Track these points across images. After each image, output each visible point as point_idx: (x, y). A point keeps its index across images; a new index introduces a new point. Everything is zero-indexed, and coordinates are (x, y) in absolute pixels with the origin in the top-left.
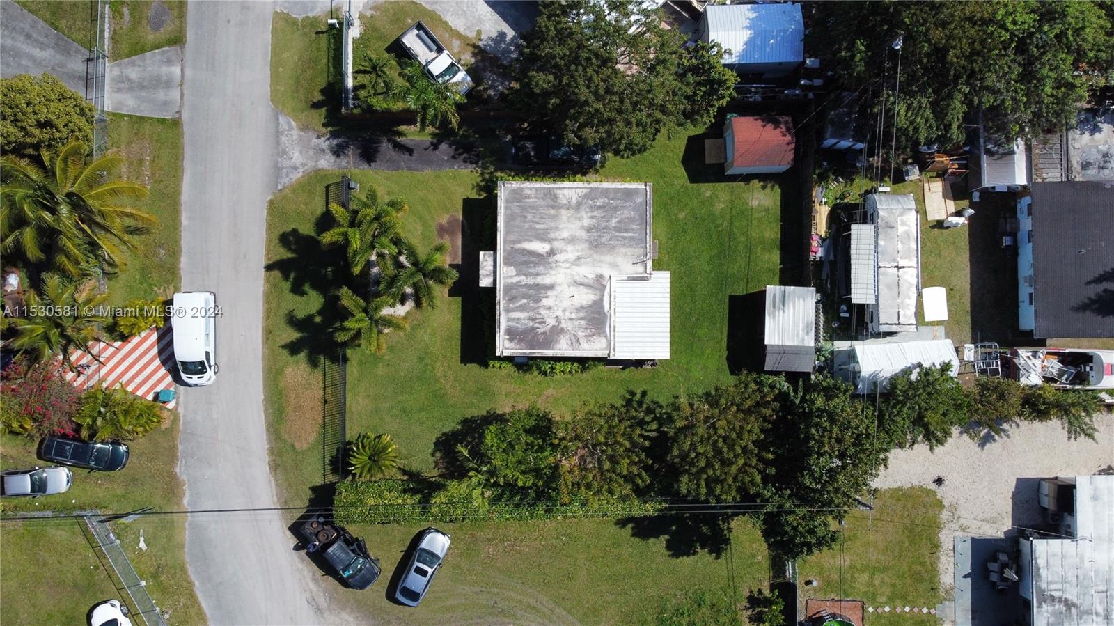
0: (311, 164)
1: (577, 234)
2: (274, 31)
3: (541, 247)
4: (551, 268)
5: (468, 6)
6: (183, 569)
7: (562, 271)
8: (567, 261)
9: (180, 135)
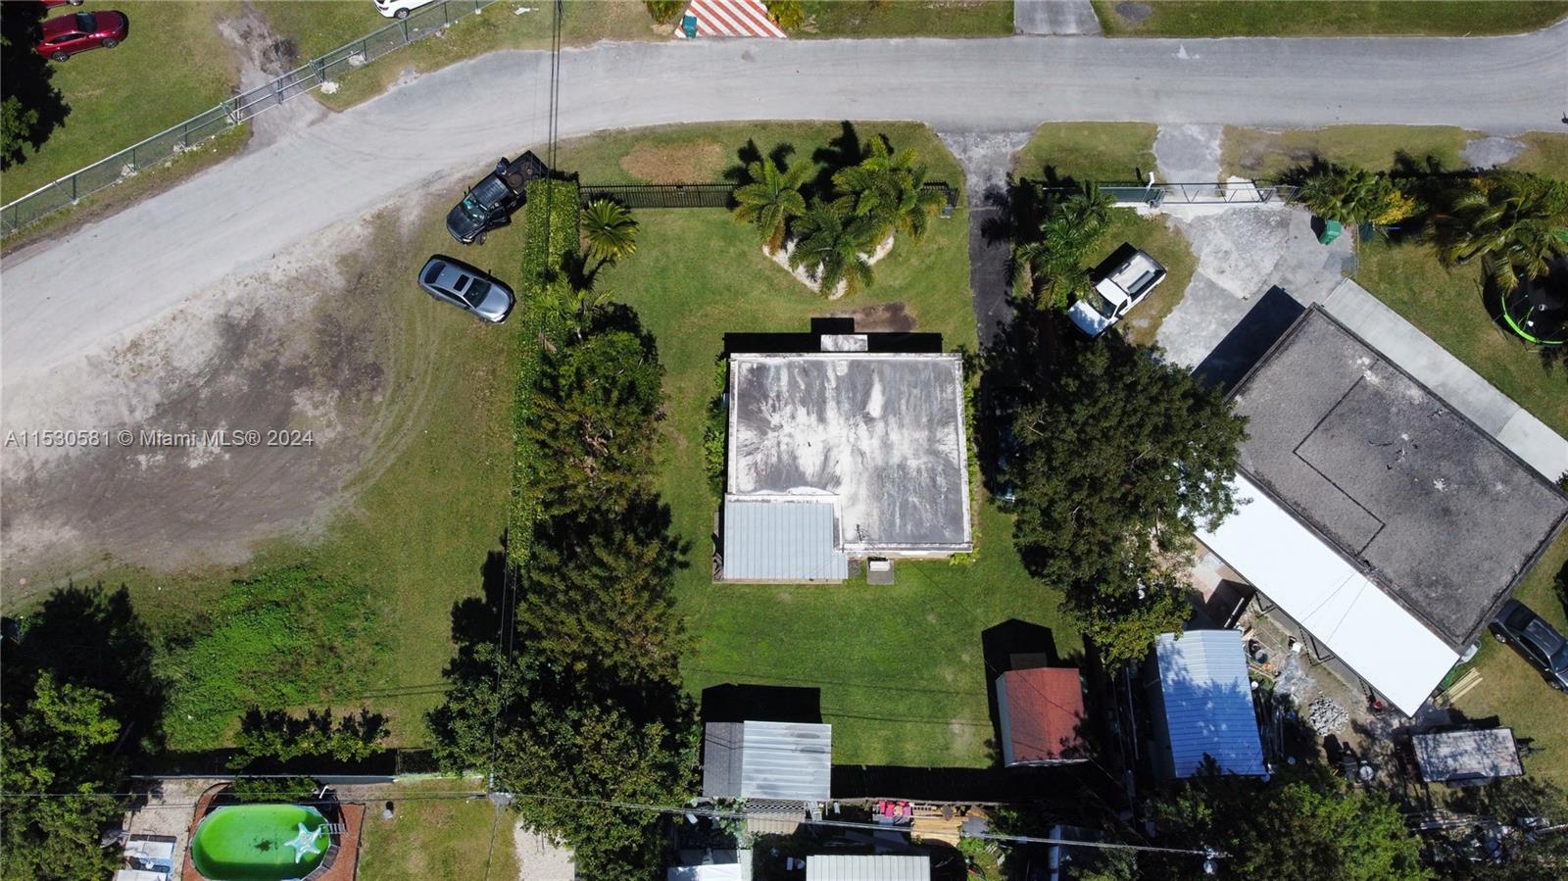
0: (972, 167)
1: (895, 452)
2: (1133, 125)
3: (875, 406)
4: (848, 419)
5: (1196, 336)
6: (491, 48)
7: (845, 432)
8: (858, 438)
9: (996, 34)
